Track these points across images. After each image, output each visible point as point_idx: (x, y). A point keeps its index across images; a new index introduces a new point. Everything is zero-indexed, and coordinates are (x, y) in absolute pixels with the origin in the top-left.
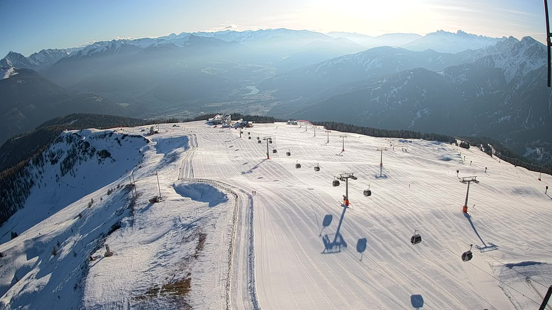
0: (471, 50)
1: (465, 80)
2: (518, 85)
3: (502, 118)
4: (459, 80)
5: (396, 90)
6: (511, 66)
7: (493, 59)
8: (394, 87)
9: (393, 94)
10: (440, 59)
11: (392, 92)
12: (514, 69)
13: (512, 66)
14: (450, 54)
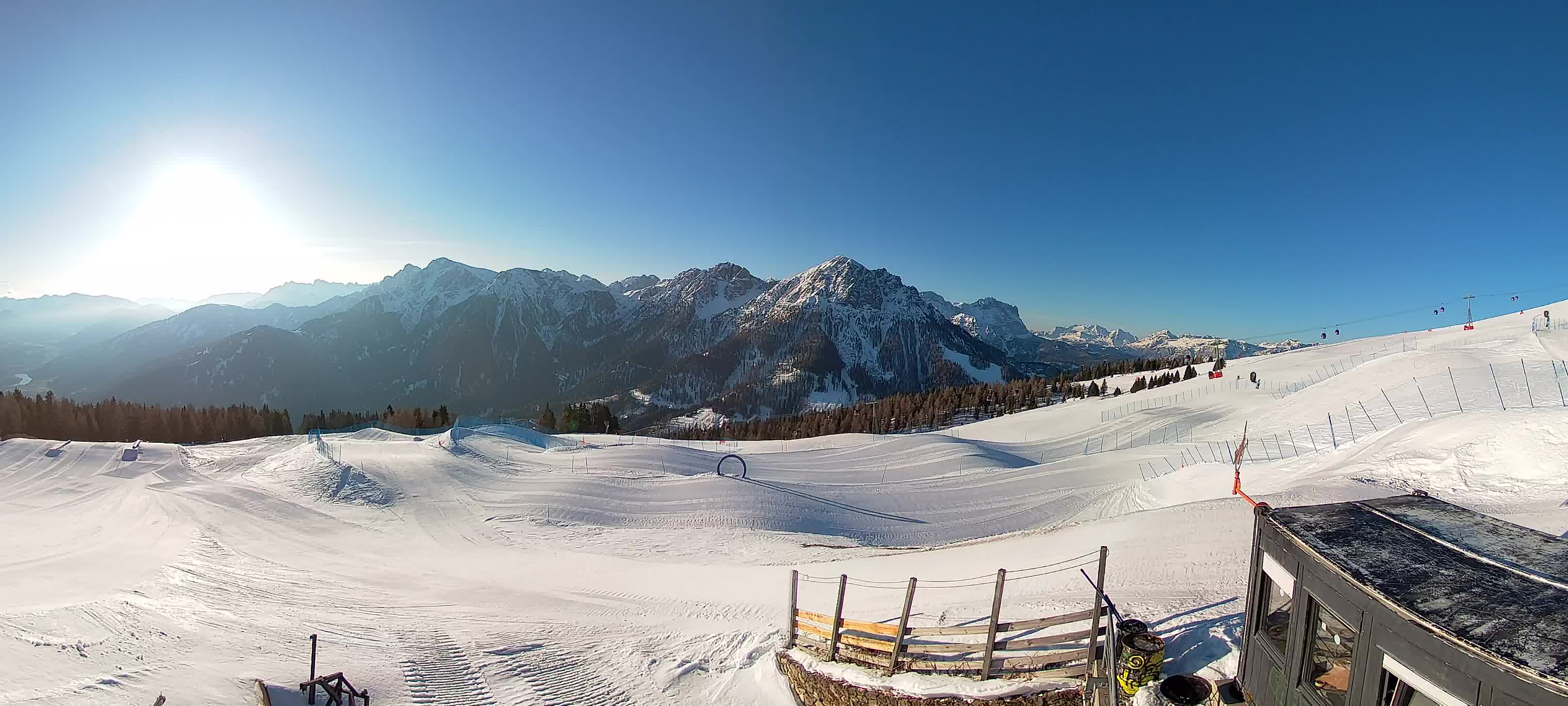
0: (340, 297)
1: (337, 337)
2: (430, 333)
3: (411, 387)
4: (326, 340)
5: (225, 363)
6: (411, 307)
7: (380, 301)
8: (221, 359)
9: (221, 369)
10: (292, 317)
11: (219, 366)
12: (418, 311)
13: (414, 306)
14: (307, 307)
